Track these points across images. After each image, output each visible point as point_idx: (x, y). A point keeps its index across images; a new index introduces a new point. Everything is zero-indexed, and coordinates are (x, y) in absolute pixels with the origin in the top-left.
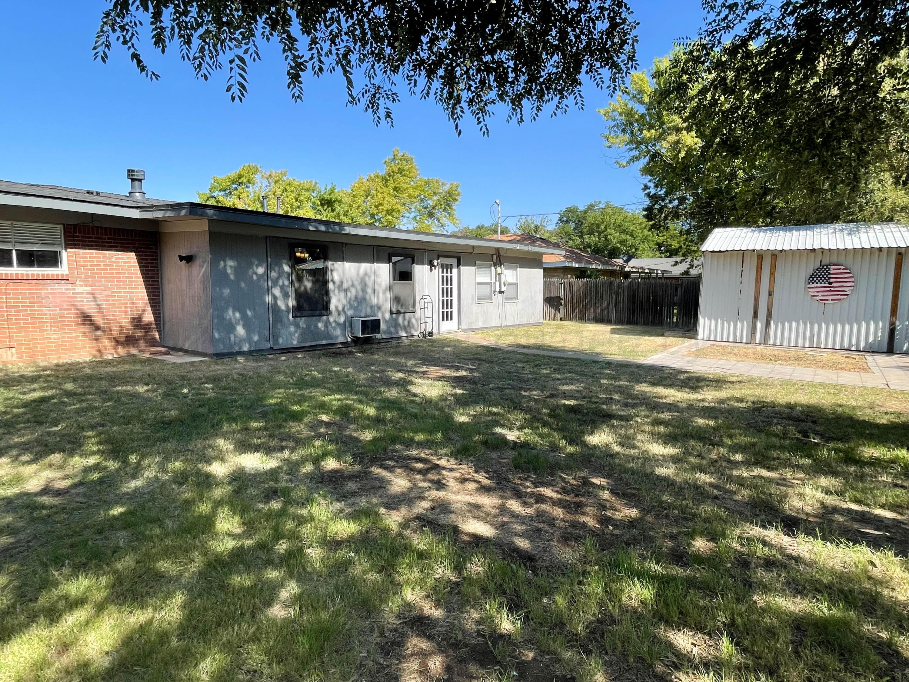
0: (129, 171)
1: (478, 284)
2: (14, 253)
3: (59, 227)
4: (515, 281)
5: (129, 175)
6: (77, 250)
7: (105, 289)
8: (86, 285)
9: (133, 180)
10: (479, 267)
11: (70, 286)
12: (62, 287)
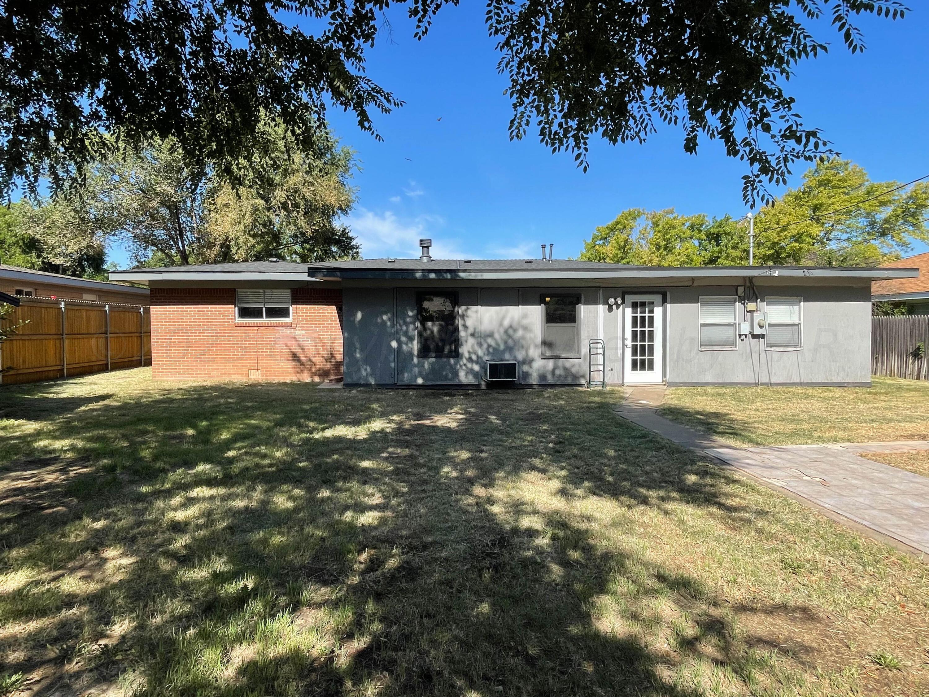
0: (421, 241)
1: (703, 325)
2: (264, 309)
3: (289, 291)
4: (797, 321)
5: (421, 244)
6: (298, 306)
7: (315, 332)
8: (302, 330)
9: (423, 247)
10: (704, 304)
11: (292, 331)
12: (288, 331)
